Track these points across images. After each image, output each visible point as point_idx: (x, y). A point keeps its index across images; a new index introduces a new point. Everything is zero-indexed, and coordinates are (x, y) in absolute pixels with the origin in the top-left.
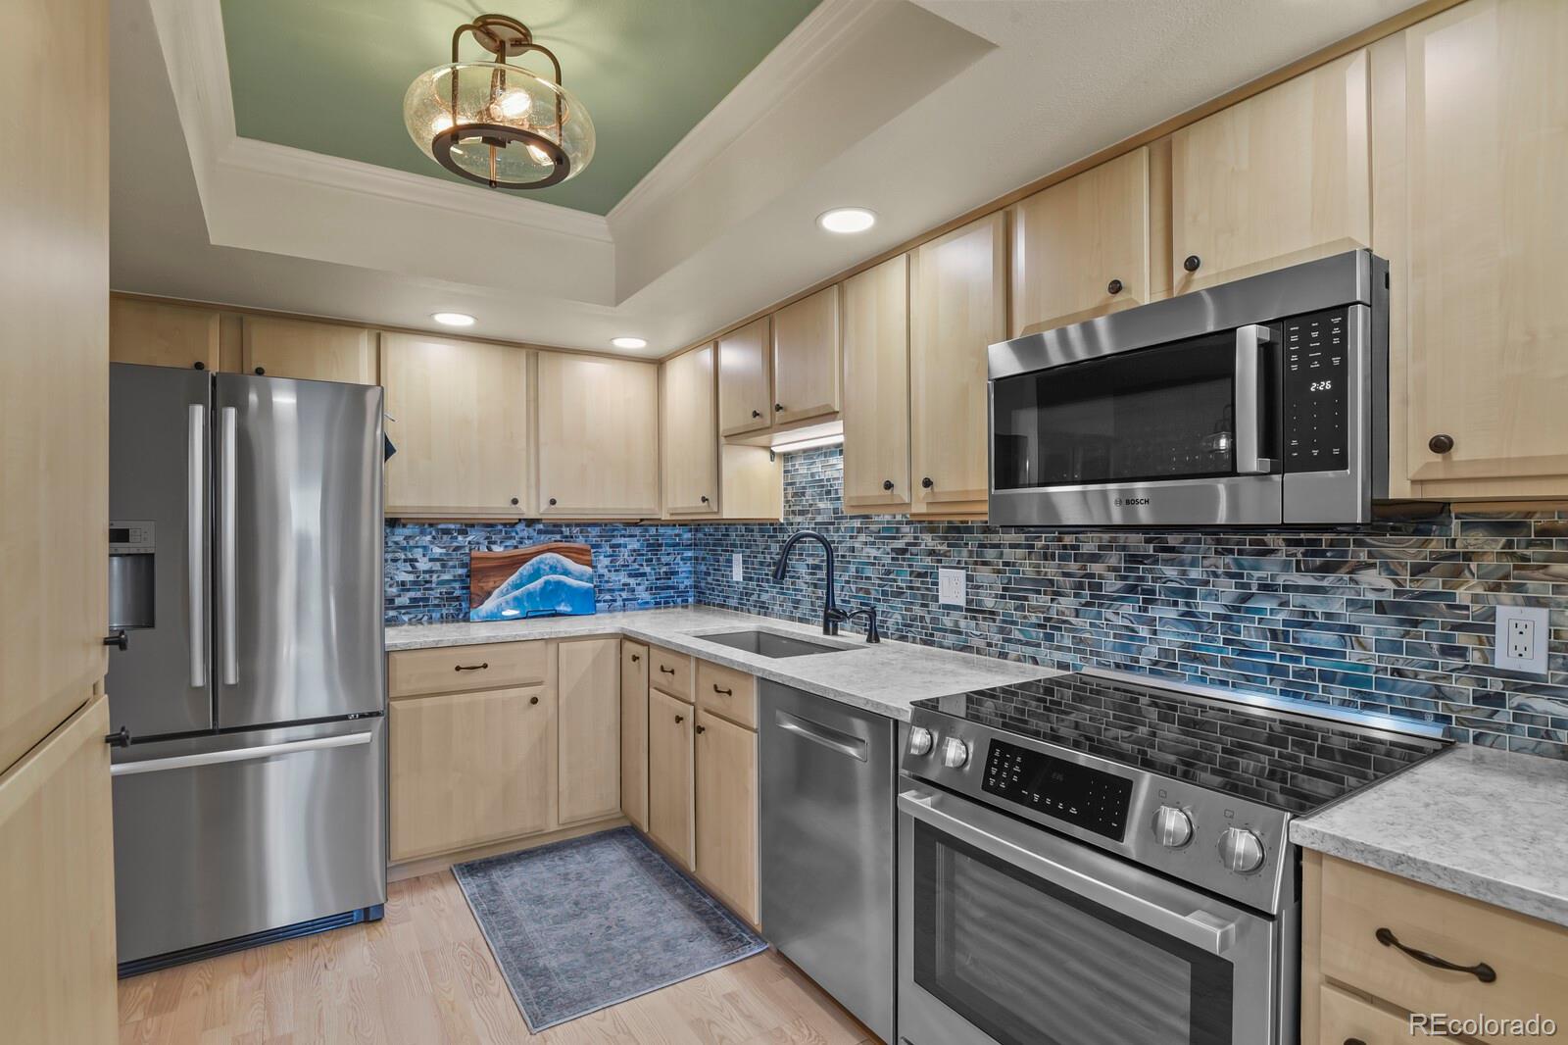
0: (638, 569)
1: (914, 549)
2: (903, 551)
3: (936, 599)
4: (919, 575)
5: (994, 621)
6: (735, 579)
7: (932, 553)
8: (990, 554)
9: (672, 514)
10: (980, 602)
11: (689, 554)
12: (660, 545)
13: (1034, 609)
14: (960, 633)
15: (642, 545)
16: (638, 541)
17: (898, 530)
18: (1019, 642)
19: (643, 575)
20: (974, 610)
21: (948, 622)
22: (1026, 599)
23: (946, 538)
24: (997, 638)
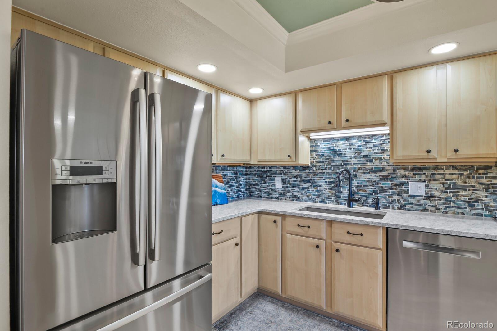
0: (231, 184)
1: (394, 175)
2: (387, 176)
3: (408, 193)
4: (396, 185)
5: (440, 200)
6: (276, 187)
7: (404, 176)
8: (437, 177)
9: (258, 162)
10: (432, 194)
11: (245, 177)
12: (237, 174)
13: (463, 196)
14: (421, 205)
15: (232, 174)
16: (231, 172)
17: (383, 168)
18: (455, 207)
19: (232, 186)
20: (428, 197)
21: (413, 201)
22: (459, 192)
23: (412, 171)
24: (442, 207)
